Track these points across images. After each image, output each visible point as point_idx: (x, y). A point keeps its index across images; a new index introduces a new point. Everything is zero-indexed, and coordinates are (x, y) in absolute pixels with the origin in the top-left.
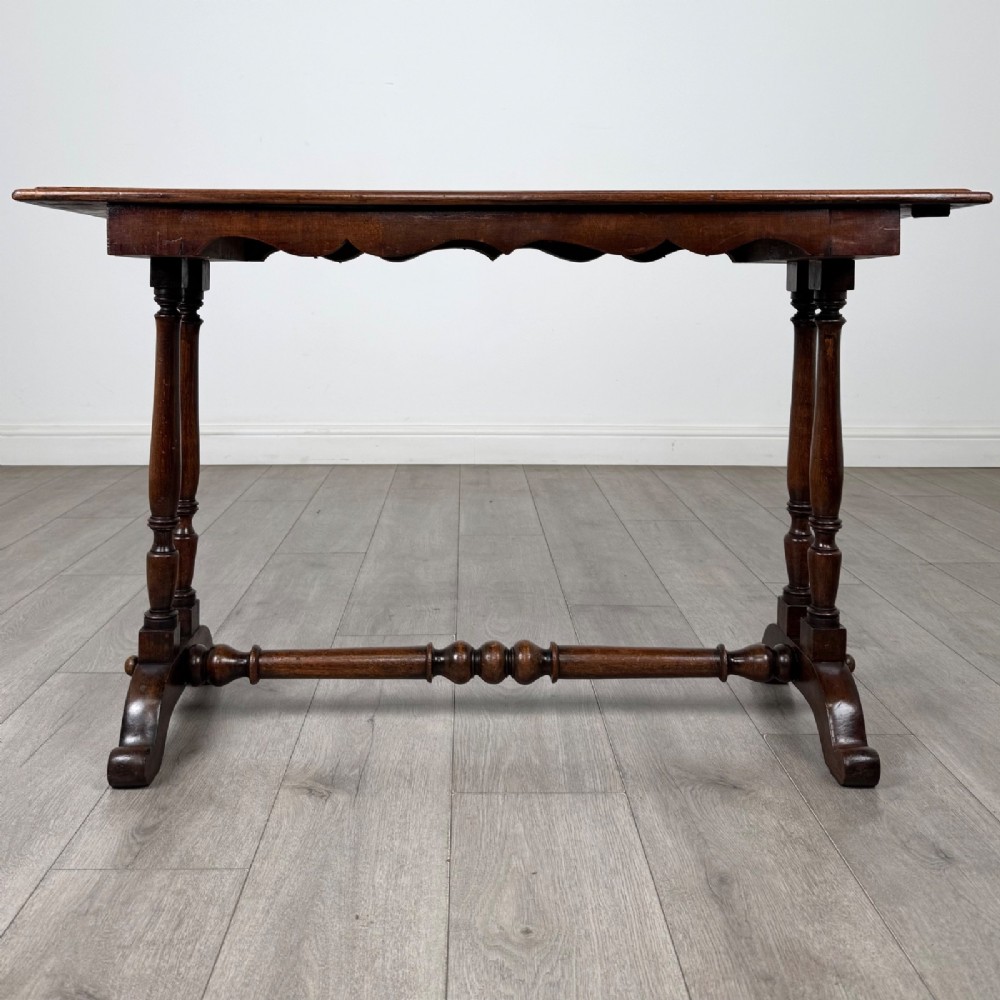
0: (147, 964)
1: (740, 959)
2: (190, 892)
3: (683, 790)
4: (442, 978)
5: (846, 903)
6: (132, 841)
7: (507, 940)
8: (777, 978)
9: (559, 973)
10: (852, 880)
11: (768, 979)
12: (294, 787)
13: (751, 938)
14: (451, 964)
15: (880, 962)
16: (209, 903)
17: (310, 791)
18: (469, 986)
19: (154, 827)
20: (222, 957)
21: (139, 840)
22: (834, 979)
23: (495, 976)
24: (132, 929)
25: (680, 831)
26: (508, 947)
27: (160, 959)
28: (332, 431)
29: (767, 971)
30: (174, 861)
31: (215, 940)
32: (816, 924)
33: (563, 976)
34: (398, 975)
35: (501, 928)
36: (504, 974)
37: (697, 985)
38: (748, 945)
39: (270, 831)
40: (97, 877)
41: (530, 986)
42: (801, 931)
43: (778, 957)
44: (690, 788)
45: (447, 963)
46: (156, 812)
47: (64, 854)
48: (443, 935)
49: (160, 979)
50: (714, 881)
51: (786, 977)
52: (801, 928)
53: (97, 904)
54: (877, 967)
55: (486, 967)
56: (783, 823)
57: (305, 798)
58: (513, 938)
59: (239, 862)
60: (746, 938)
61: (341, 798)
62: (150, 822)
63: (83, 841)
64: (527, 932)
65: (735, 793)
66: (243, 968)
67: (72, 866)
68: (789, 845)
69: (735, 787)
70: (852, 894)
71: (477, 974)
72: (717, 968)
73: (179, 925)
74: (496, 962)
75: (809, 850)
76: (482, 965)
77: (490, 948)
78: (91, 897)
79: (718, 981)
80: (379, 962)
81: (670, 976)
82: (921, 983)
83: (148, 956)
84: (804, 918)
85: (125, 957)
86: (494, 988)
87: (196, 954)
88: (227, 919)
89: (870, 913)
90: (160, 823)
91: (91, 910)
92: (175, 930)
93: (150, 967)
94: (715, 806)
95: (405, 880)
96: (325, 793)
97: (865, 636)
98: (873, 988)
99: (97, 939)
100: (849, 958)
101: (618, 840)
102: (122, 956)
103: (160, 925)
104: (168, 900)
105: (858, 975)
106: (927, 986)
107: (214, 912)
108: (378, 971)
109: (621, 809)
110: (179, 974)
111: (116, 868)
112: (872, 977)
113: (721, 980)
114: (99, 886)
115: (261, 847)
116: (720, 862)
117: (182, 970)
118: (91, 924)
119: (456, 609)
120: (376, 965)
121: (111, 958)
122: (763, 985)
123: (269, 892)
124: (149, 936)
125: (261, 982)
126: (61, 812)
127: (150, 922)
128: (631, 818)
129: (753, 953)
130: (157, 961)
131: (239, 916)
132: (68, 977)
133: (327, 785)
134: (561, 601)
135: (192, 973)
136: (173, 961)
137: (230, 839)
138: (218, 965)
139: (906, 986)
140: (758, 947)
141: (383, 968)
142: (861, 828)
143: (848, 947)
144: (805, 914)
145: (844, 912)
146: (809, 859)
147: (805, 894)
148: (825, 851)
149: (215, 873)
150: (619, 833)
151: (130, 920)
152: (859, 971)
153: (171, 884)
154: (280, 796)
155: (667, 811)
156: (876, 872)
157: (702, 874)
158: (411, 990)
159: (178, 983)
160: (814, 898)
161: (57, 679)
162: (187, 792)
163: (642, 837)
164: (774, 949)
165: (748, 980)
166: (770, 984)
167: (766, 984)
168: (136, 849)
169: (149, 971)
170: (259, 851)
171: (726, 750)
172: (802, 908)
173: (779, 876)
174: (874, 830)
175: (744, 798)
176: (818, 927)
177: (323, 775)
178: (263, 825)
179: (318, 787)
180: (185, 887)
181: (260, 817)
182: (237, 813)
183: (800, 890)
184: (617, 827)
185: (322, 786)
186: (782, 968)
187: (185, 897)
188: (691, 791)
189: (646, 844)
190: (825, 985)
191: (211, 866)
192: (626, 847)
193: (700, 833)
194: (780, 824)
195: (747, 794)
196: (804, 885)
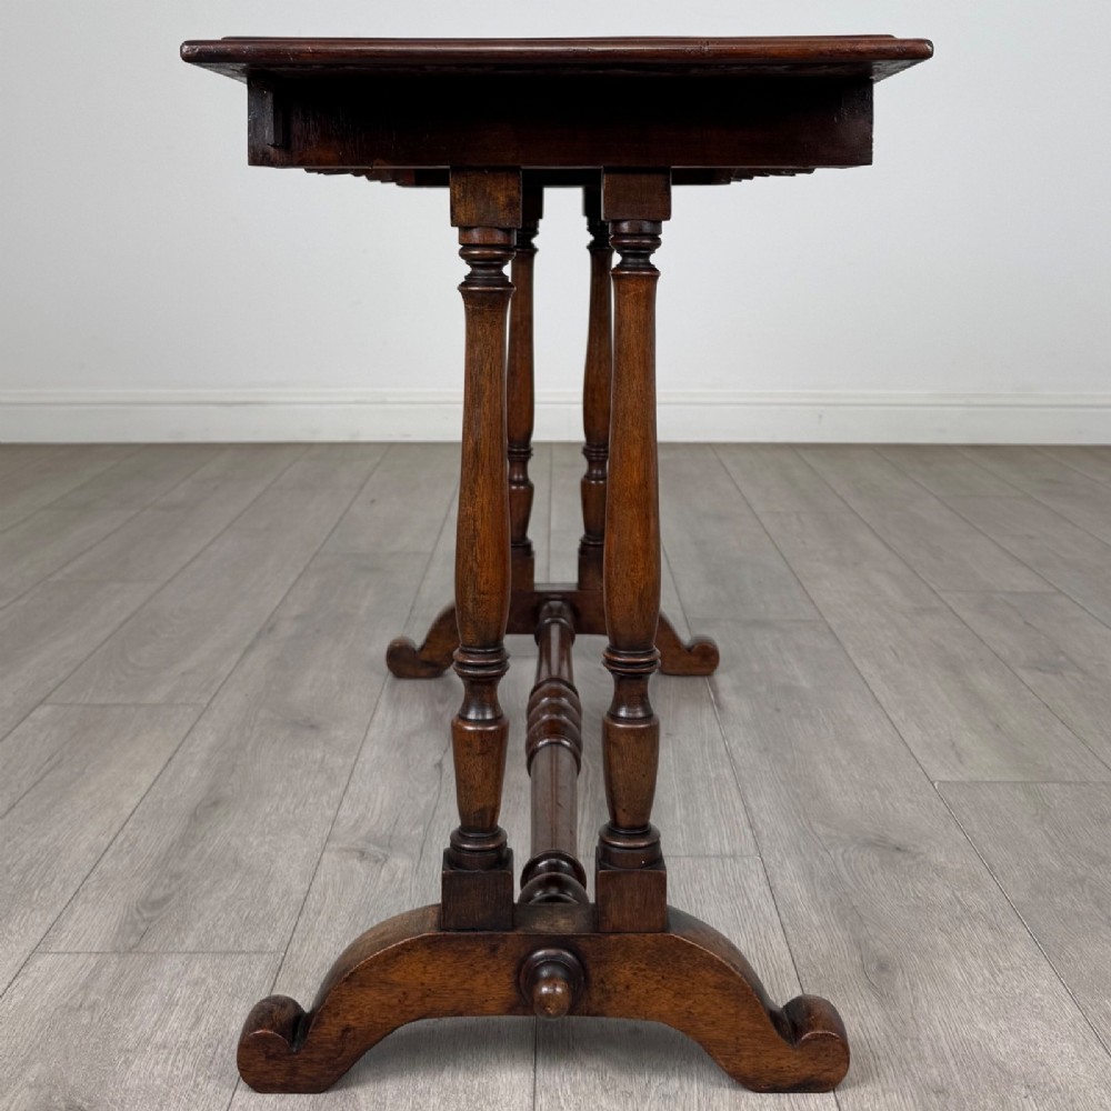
0: (156, 1072)
2: (211, 981)
3: (832, 853)
4: (528, 1090)
5: (1037, 995)
6: (137, 917)
7: (611, 1041)
8: (952, 1090)
9: (676, 1083)
10: (1045, 966)
11: (940, 1091)
12: (341, 850)
13: (918, 1040)
15: (1082, 1068)
16: (233, 996)
17: (362, 855)
18: (562, 1101)
19: (165, 900)
21: (145, 915)
22: (1023, 1091)
23: (595, 1088)
24: (136, 1028)
25: (828, 904)
27: (172, 1065)
29: (939, 1081)
30: (190, 942)
32: (1000, 1022)
33: (681, 1088)
34: (473, 1087)
35: (603, 1027)
36: (607, 1084)
37: (849, 1098)
38: (914, 1048)
39: (312, 903)
40: (93, 961)
41: (639, 1099)
42: (982, 1031)
43: (952, 1062)
44: (841, 850)
46: (166, 881)
47: (51, 934)
48: (529, 1036)
49: (173, 1091)
50: (873, 967)
51: (962, 1088)
52: (981, 1026)
53: (92, 997)
54: (1076, 1076)
55: (584, 1076)
56: (958, 894)
57: (355, 863)
58: (618, 1038)
59: (272, 943)
60: (912, 1039)
61: (400, 863)
62: (159, 893)
63: (75, 917)
64: (635, 1031)
65: (899, 856)
67: (62, 948)
68: (966, 922)
69: (898, 849)
70: (1046, 983)
71: (572, 1085)
72: (875, 1077)
73: (198, 1020)
74: (597, 1070)
75: (991, 928)
77: (589, 1053)
78: (86, 987)
79: (877, 1094)
83: (157, 1063)
84: (985, 1013)
85: (128, 1063)
86: (595, 1102)
89: (1069, 1008)
90: (172, 895)
91: (86, 1004)
92: (191, 1029)
93: (160, 1076)
94: (873, 873)
96: (380, 857)
98: (1072, 1101)
99: (93, 1040)
100: (1042, 1065)
101: (751, 916)
102: (125, 1062)
103: (173, 1024)
104: (182, 992)
105: (1054, 1085)
107: (240, 1006)
109: (755, 877)
110: (196, 1085)
111: (117, 951)
112: (1071, 1087)
113: (880, 1093)
114: (95, 974)
115: (300, 924)
116: (878, 943)
117: (201, 1080)
118: (85, 1021)
121: (111, 1064)
124: (159, 1038)
126: (48, 879)
127: (159, 1019)
128: (767, 888)
129: (921, 1057)
130: (169, 1068)
132: (56, 1087)
133: (383, 847)
136: (188, 1068)
137: (261, 915)
140: (927, 1050)
142: (1057, 900)
143: (1041, 1050)
144: (987, 1009)
145: (1036, 1007)
146: (991, 940)
147: (987, 984)
148: (1011, 929)
149: (242, 957)
150: (751, 907)
151: (134, 1016)
152: (1054, 1081)
153: (186, 971)
154: (324, 862)
155: (812, 879)
156: (1076, 956)
157: (857, 959)
158: (489, 1103)
159: (195, 1096)
160: (998, 989)
161: (43, 712)
162: (206, 856)
163: (782, 912)
164: (949, 1055)
165: (914, 1092)
166: (941, 1096)
167: (937, 1097)
168: (142, 927)
169: (158, 1082)
170: (297, 929)
171: (887, 802)
172: (983, 1002)
173: (954, 961)
174: (1073, 902)
175: (910, 862)
176: (1003, 1025)
177: (378, 835)
178: (302, 897)
179: (373, 848)
180: (203, 975)
181: (299, 887)
182: (269, 882)
183: (980, 979)
184: (748, 899)
185: (376, 848)
186: (958, 1077)
187: (204, 988)
188: (843, 855)
189: (786, 921)
190: (1012, 1098)
191: (236, 948)
192: (761, 926)
193: (854, 907)
194: (954, 893)
195: (914, 857)
196: (986, 972)
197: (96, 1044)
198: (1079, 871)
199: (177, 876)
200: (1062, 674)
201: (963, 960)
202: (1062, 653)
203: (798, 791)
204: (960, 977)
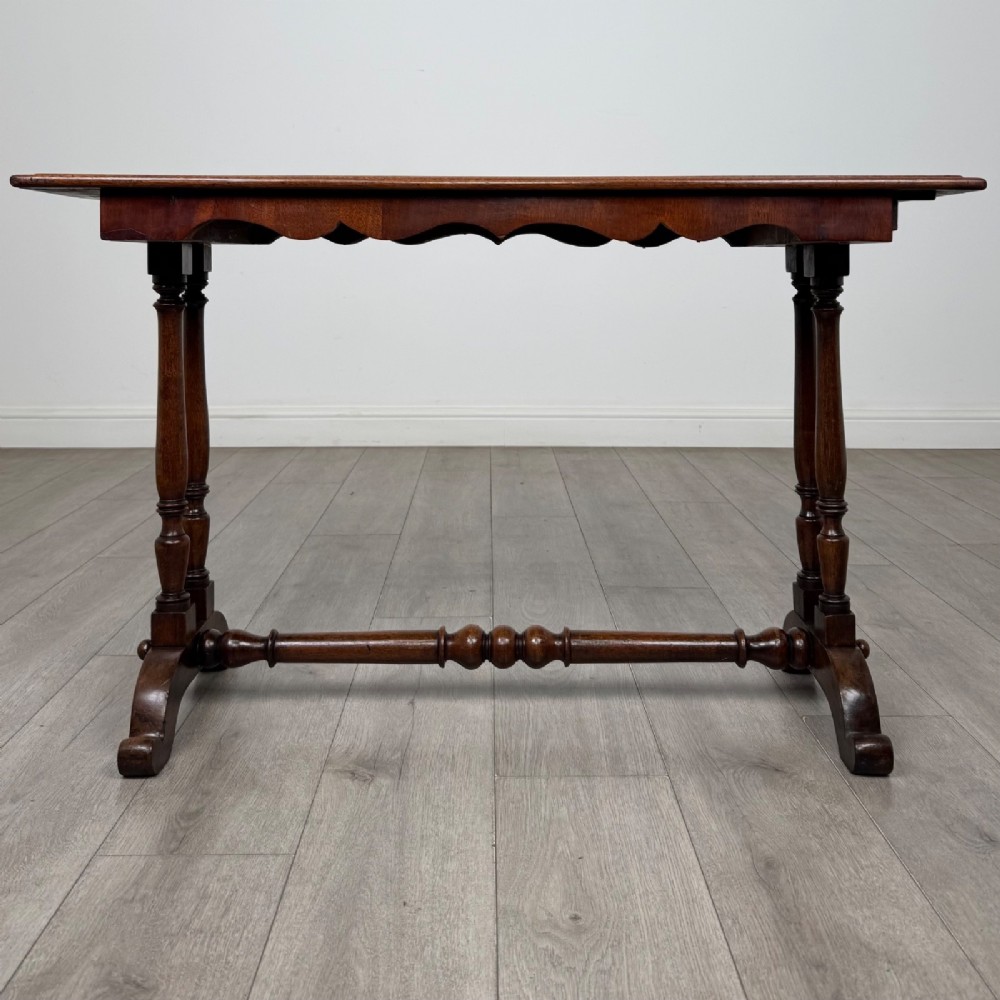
0: (194, 952)
1: (791, 946)
2: (236, 878)
3: (725, 773)
4: (492, 966)
5: (893, 888)
6: (176, 826)
7: (556, 926)
8: (828, 965)
9: (609, 960)
10: (898, 864)
11: (820, 966)
12: (336, 771)
13: (800, 924)
14: (501, 952)
15: (930, 948)
16: (255, 889)
17: (353, 774)
18: (520, 975)
19: (198, 813)
20: (270, 945)
21: (183, 824)
22: (886, 966)
23: (545, 964)
24: (178, 917)
25: (724, 814)
26: (556, 933)
27: (208, 947)
28: (364, 413)
29: (818, 958)
30: (219, 846)
31: (262, 928)
32: (865, 910)
33: (614, 964)
34: (448, 964)
35: (550, 914)
36: (554, 961)
37: (748, 971)
38: (797, 930)
39: (314, 815)
40: (142, 862)
41: (581, 973)
42: (850, 917)
43: (828, 943)
44: (732, 771)
45: (497, 950)
46: (199, 797)
47: (108, 840)
48: (491, 922)
49: (209, 968)
50: (762, 865)
51: (837, 963)
52: (850, 913)
53: (142, 891)
54: (928, 954)
55: (536, 954)
56: (826, 806)
57: (349, 783)
58: (561, 923)
59: (284, 847)
60: (795, 924)
61: (384, 782)
62: (193, 807)
63: (126, 826)
64: (575, 918)
65: (777, 776)
66: (292, 957)
67: (117, 852)
68: (833, 828)
69: (777, 770)
70: (899, 878)
71: (527, 962)
72: (768, 955)
73: (227, 910)
74: (546, 949)
75: (853, 834)
76: (532, 952)
77: (539, 935)
78: (137, 883)
79: (770, 969)
80: (428, 949)
81: (721, 963)
82: (972, 969)
83: (195, 945)
84: (852, 903)
85: (172, 945)
86: (545, 976)
87: (244, 942)
88: (274, 907)
89: (918, 897)
90: (203, 808)
91: (138, 897)
92: (223, 916)
93: (198, 955)
94: (758, 789)
95: (452, 866)
96: (368, 777)
97: (898, 617)
98: (925, 974)
99: (144, 926)
100: (900, 944)
101: (663, 823)
102: (170, 943)
103: (207, 911)
104: (214, 886)
105: (910, 961)
106: (978, 972)
107: (260, 898)
108: (428, 958)
109: (665, 792)
110: (227, 963)
111: (160, 853)
112: (924, 963)
113: (773, 968)
114: (144, 873)
115: (306, 833)
116: (765, 846)
117: (231, 958)
118: (137, 911)
119: (492, 591)
120: (425, 953)
121: (158, 946)
122: (816, 973)
123: (315, 878)
124: (196, 924)
125: (310, 970)
126: (104, 797)
127: (196, 909)
128: (675, 802)
129: (803, 939)
130: (205, 949)
131: (286, 902)
132: (116, 966)
133: (369, 768)
134: (596, 582)
135: (241, 961)
136: (221, 949)
137: (274, 824)
138: (267, 953)
139: (958, 972)
140: (809, 935)
141: (433, 956)
142: (904, 811)
143: (898, 933)
144: (853, 899)
145: (892, 897)
146: (854, 843)
147: (852, 878)
148: (869, 834)
149: (261, 858)
150: (663, 817)
151: (176, 906)
152: (910, 958)
153: (216, 870)
154: (323, 781)
155: (710, 794)
156: (922, 856)
157: (748, 858)
158: (461, 978)
159: (226, 972)
160: (862, 883)
161: (97, 662)
162: (230, 777)
163: (687, 821)
164: (825, 936)
165: (800, 968)
166: (822, 971)
167: (818, 971)
168: (180, 834)
169: (197, 960)
170: (304, 836)
171: (766, 733)
172: (850, 893)
173: (826, 860)
174: (917, 813)
175: (786, 781)
176: (867, 913)
177: (366, 759)
178: (307, 809)
179: (361, 770)
180: (231, 873)
181: (304, 800)
182: (280, 798)
183: (847, 876)
184: (661, 810)
185: (365, 770)
186: (833, 955)
187: (231, 884)
188: (733, 774)
189: (691, 828)
190: (877, 972)
191: (256, 851)
192: (671, 831)
193: (744, 817)
194: (823, 807)
195: (790, 777)
196: (851, 869)
197: (146, 930)
198: (921, 788)
199: (206, 793)
200: (898, 629)
201: (832, 860)
202: (898, 613)
203: (696, 723)
204: (830, 873)
